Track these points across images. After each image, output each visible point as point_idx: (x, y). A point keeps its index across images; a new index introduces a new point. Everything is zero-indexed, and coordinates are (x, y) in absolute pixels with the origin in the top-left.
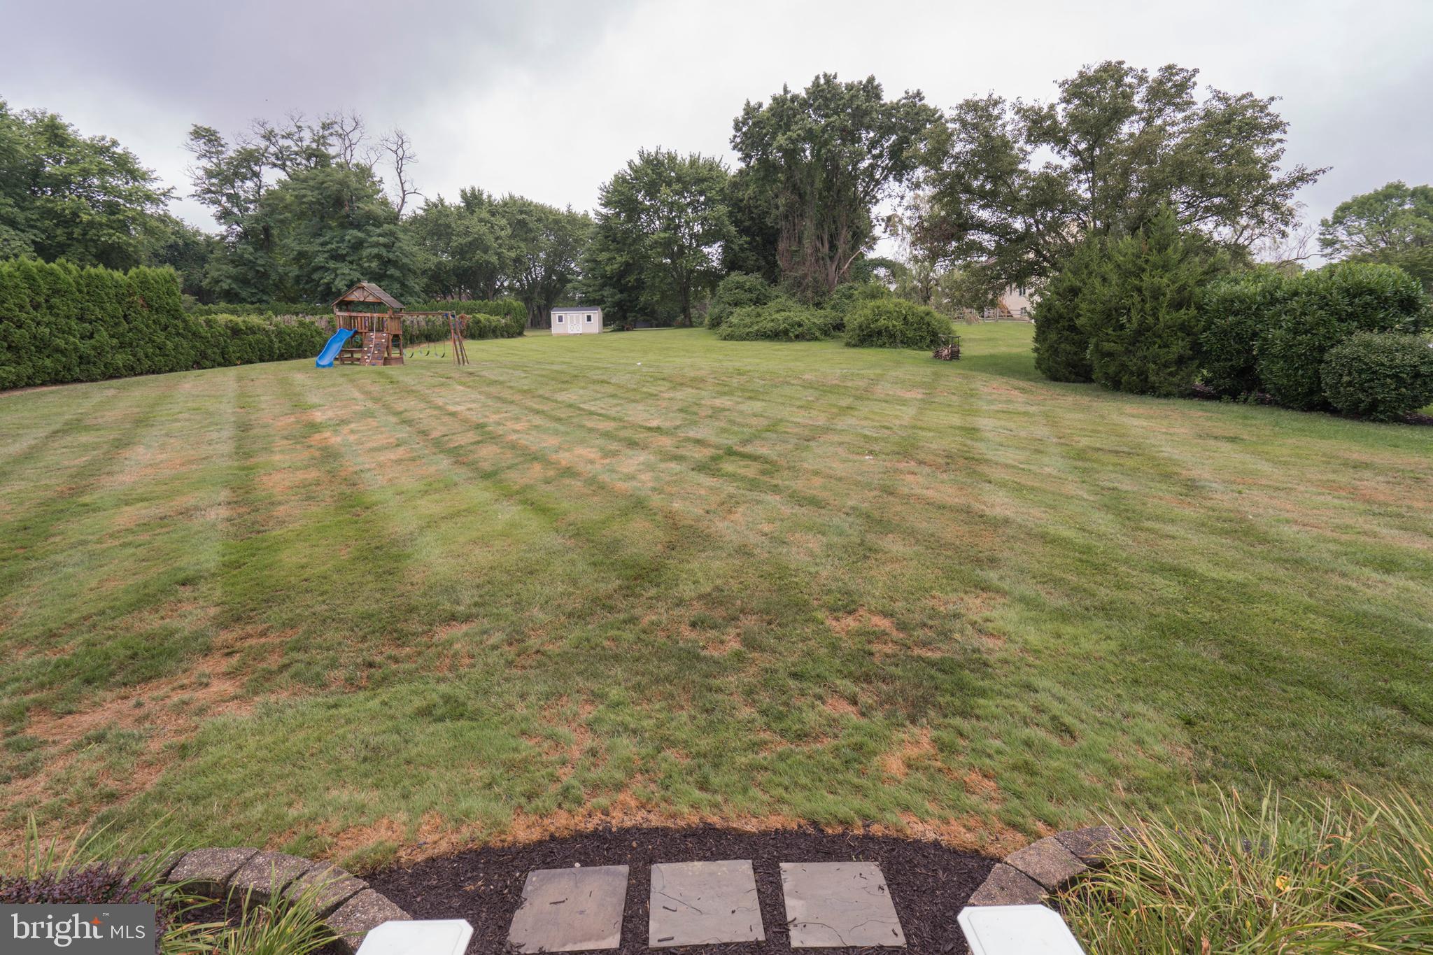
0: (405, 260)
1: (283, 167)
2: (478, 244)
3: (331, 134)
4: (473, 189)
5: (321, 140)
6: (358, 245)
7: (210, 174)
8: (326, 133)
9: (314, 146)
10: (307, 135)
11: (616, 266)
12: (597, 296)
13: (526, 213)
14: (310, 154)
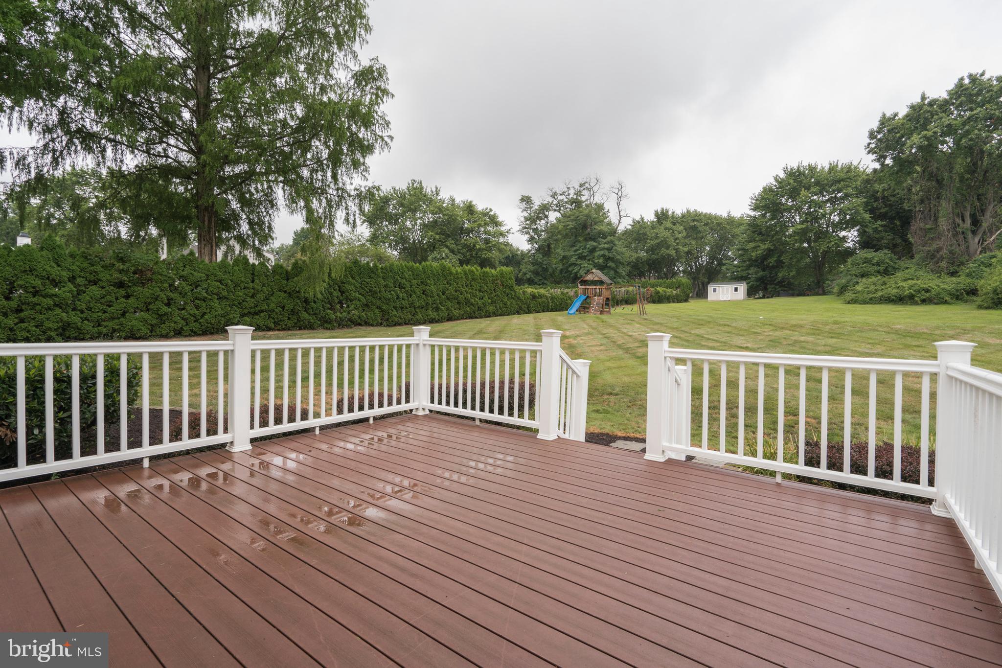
0: (619, 257)
1: (559, 211)
2: (664, 244)
3: (584, 189)
4: (663, 209)
5: (579, 193)
6: (593, 250)
7: (526, 219)
8: (582, 189)
9: (575, 197)
10: (572, 192)
11: (759, 252)
12: (744, 274)
13: (697, 221)
14: (573, 201)
